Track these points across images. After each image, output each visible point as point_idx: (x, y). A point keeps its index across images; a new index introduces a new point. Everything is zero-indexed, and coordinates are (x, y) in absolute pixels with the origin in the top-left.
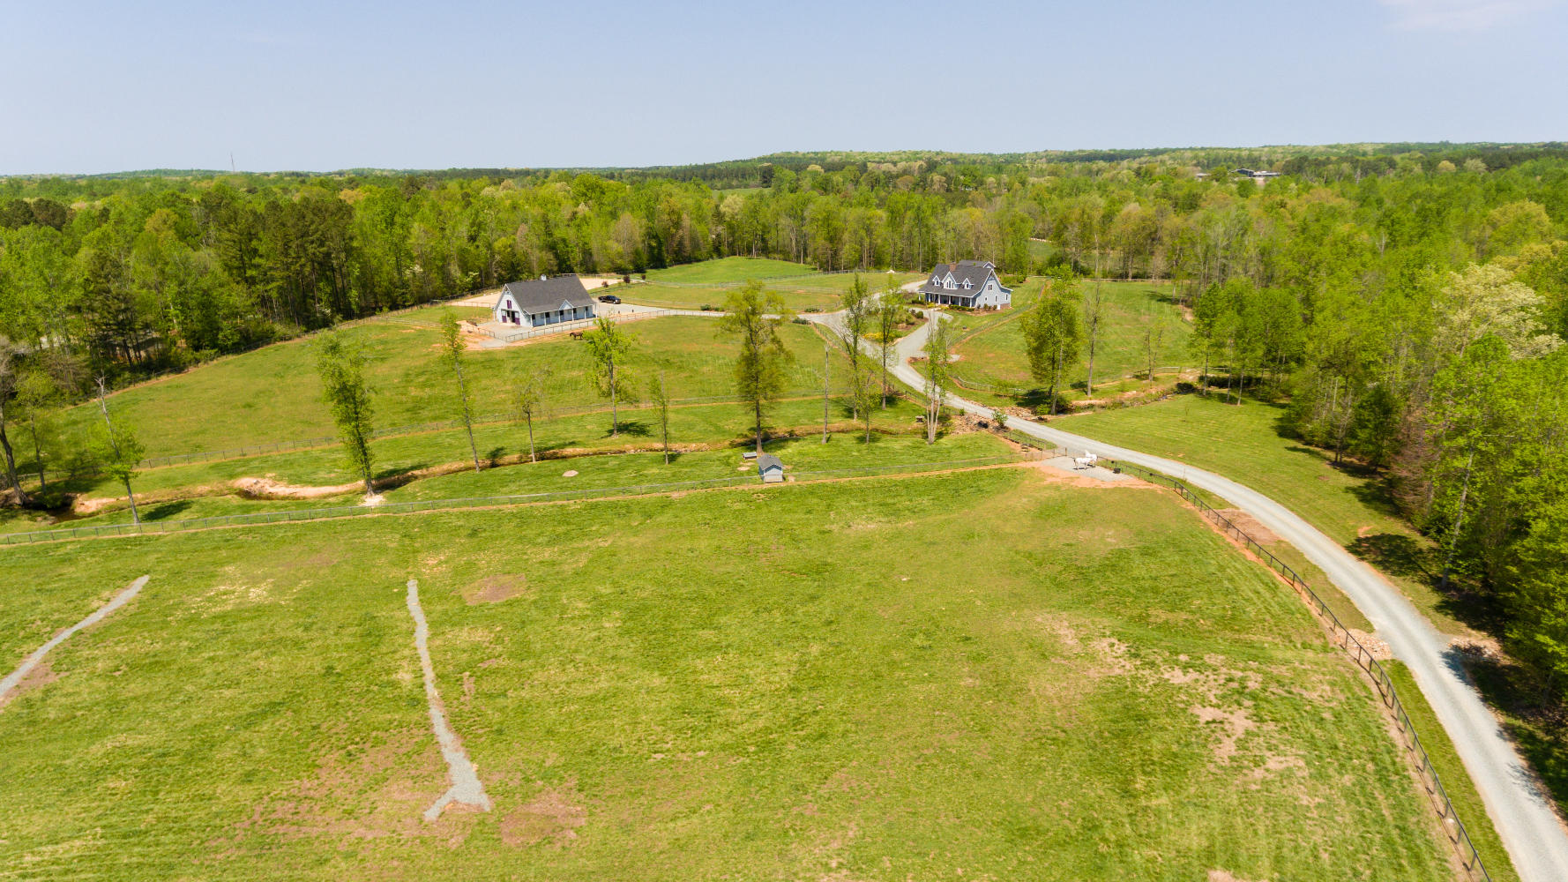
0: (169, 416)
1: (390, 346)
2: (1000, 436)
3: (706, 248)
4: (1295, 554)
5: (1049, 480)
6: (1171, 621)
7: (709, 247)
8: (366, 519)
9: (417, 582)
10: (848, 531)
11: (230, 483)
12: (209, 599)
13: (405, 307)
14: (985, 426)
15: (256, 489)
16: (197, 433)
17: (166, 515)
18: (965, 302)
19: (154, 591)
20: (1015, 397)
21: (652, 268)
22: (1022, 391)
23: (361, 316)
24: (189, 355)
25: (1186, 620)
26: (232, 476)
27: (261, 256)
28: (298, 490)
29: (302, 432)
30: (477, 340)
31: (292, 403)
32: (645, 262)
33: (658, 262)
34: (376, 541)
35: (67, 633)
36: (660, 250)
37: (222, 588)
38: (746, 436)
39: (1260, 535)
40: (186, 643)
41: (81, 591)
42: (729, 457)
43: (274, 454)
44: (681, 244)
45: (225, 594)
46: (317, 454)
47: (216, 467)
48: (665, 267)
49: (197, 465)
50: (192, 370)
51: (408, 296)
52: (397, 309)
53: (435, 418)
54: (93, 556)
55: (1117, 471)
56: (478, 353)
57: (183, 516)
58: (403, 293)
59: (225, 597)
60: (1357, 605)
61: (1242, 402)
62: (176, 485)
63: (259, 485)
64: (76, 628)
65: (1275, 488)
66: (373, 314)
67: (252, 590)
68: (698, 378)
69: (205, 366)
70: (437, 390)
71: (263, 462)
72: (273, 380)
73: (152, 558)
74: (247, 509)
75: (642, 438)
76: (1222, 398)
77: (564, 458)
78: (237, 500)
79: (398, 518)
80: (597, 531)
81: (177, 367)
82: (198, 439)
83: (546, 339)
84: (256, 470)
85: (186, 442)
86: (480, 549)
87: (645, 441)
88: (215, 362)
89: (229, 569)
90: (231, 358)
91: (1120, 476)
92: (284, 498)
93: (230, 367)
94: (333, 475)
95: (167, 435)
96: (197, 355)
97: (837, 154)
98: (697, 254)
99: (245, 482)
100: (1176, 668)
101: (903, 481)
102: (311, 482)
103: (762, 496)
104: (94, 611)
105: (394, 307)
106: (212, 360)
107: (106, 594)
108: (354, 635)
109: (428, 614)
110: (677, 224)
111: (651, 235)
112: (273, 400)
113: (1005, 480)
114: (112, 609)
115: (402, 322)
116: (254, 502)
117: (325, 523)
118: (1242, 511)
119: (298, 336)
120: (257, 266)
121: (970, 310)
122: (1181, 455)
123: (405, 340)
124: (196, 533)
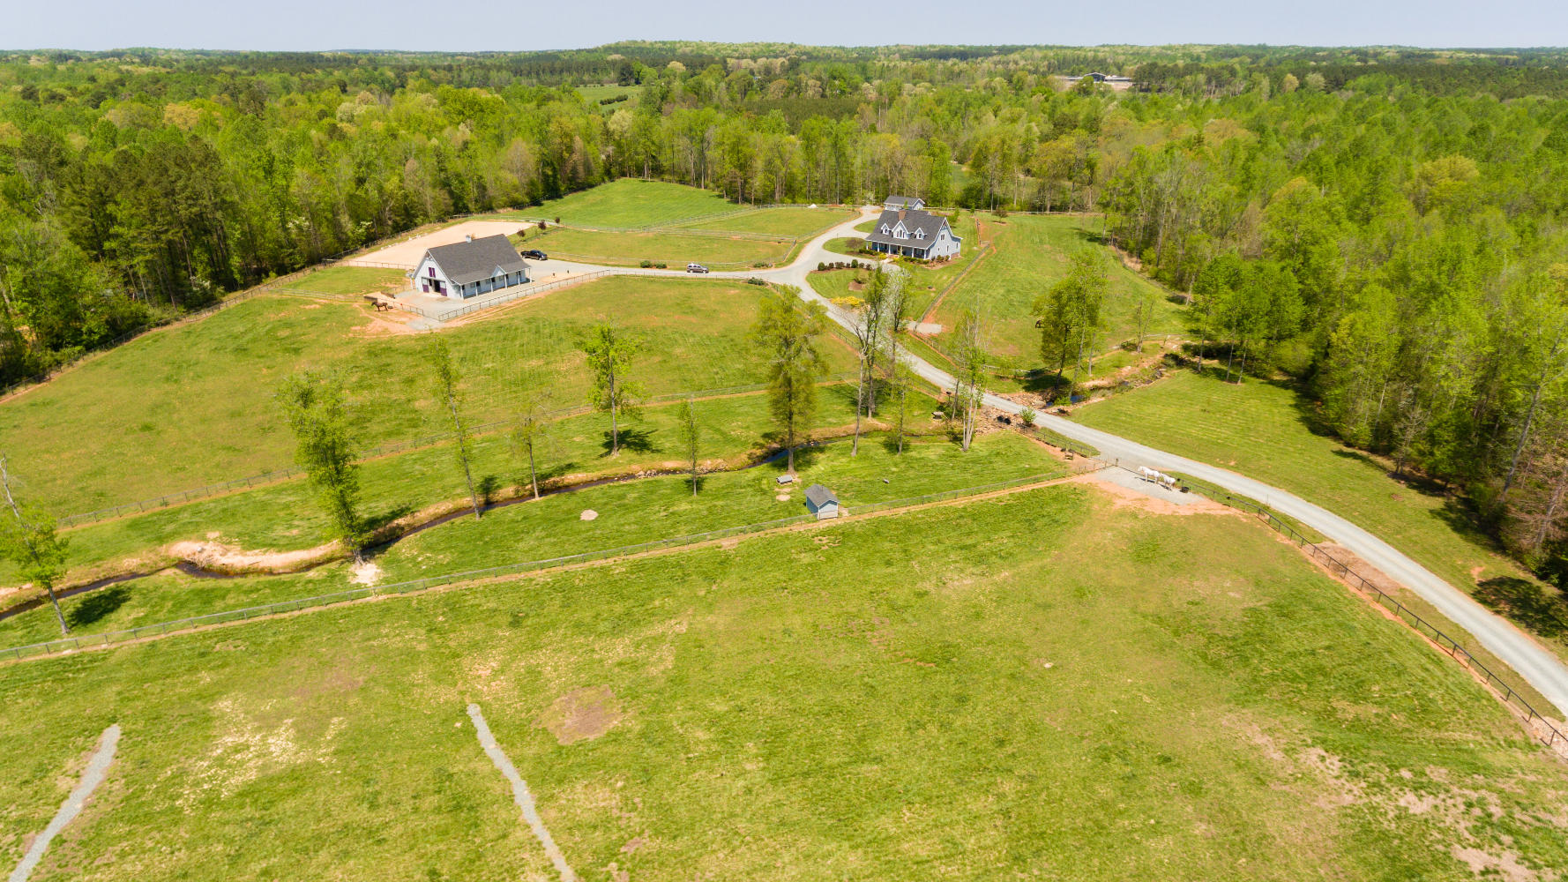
0: (48, 451)
1: (298, 330)
2: (1029, 436)
3: (598, 171)
4: (1429, 608)
5: (1119, 503)
6: (1362, 717)
7: (601, 170)
8: (368, 605)
9: (479, 708)
10: (944, 592)
11: (163, 549)
12: (220, 762)
13: (294, 270)
14: (1008, 421)
15: (201, 559)
16: (94, 474)
17: (100, 616)
18: (920, 254)
19: (137, 754)
20: (1016, 378)
21: (548, 199)
22: (1023, 371)
23: (245, 286)
24: (47, 357)
25: (1377, 715)
26: (161, 539)
27: (121, 224)
28: (259, 558)
29: (230, 463)
30: (404, 319)
31: (203, 421)
32: (541, 193)
33: (553, 193)
34: (396, 643)
35: (41, 843)
36: (555, 176)
37: (229, 740)
38: (762, 446)
39: (1377, 581)
40: (220, 848)
41: (33, 762)
42: (759, 480)
43: (205, 499)
44: (574, 170)
45: (237, 751)
46: (260, 496)
47: (134, 525)
48: (560, 197)
49: (109, 524)
50: (55, 376)
51: (298, 257)
52: (286, 273)
53: (389, 434)
54: (25, 696)
55: (1184, 490)
56: (410, 338)
57: (125, 614)
58: (291, 254)
59: (239, 756)
60: (1530, 682)
61: (1243, 381)
62: (94, 561)
63: (205, 554)
64: (51, 832)
65: (1355, 510)
66: (258, 282)
67: (270, 740)
68: (674, 363)
69: (71, 369)
70: (377, 394)
71: (194, 514)
72: (167, 387)
73: (110, 692)
74: (206, 598)
75: (647, 455)
76: (1220, 375)
77: (568, 488)
78: (186, 582)
79: (409, 600)
80: (662, 607)
81: (36, 374)
82: (95, 484)
83: (484, 315)
84: (190, 528)
85: (82, 489)
86: (535, 647)
87: (653, 460)
88: (81, 362)
89: (225, 705)
90: (99, 355)
91: (1189, 496)
92: (244, 573)
93: (105, 368)
94: (295, 532)
95: (55, 479)
96: (58, 356)
97: (687, 44)
98: (591, 180)
99: (185, 548)
100: (1406, 789)
101: (965, 509)
102: (272, 545)
103: (825, 540)
104: (65, 797)
105: (283, 270)
106: (76, 360)
107: (70, 764)
108: (438, 810)
109: (518, 762)
110: (571, 150)
111: (546, 163)
112: (175, 417)
113: (1072, 502)
114: (88, 791)
115: (300, 292)
116: (209, 583)
117: (320, 614)
118: (1340, 545)
119: (177, 320)
120: (116, 236)
121: (926, 263)
122: (1232, 463)
123: (314, 321)
124: (153, 645)
